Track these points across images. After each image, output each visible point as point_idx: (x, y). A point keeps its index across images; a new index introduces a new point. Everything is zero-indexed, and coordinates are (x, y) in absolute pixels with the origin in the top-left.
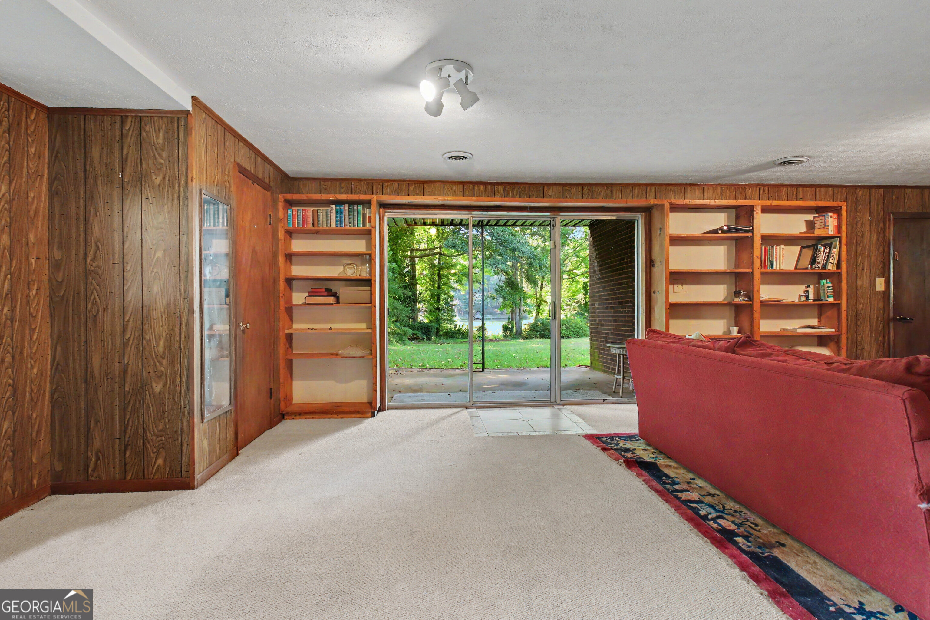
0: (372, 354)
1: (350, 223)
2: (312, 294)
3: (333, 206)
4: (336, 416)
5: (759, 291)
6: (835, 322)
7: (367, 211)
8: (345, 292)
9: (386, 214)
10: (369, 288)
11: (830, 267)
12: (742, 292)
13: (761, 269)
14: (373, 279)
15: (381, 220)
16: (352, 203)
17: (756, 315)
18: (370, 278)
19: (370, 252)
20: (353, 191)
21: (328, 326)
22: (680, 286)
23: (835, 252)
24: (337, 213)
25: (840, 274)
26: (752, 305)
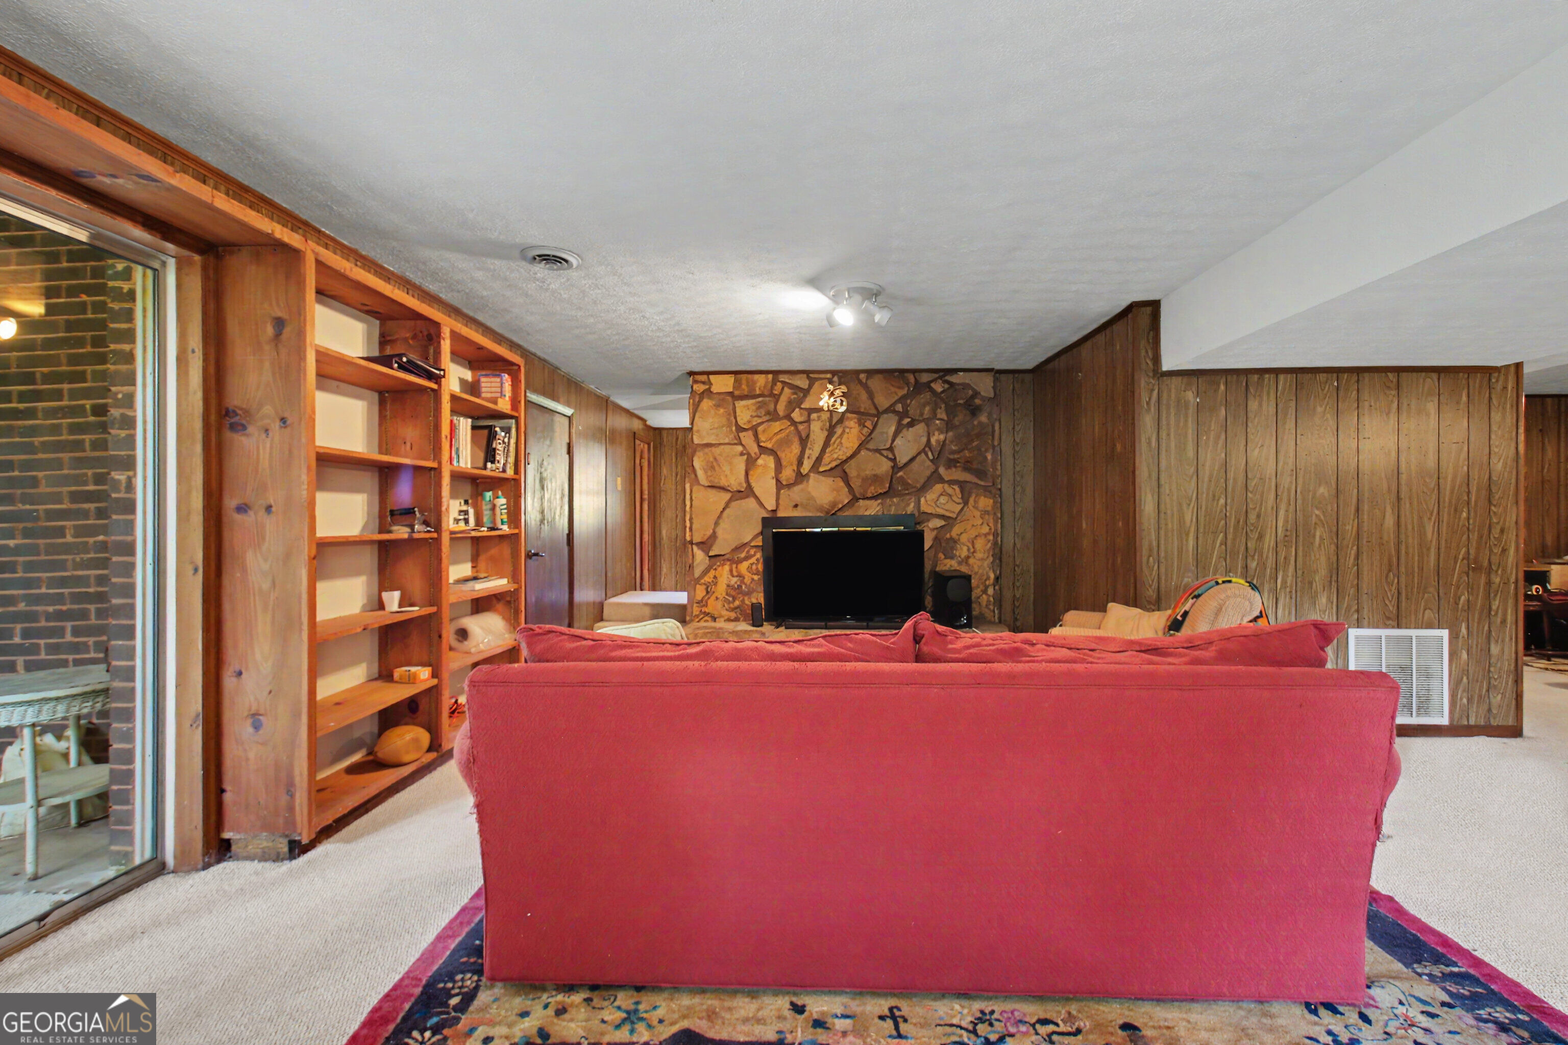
5: (447, 510)
6: (509, 568)
11: (508, 469)
12: (418, 513)
17: (445, 562)
25: (517, 482)
26: (438, 541)
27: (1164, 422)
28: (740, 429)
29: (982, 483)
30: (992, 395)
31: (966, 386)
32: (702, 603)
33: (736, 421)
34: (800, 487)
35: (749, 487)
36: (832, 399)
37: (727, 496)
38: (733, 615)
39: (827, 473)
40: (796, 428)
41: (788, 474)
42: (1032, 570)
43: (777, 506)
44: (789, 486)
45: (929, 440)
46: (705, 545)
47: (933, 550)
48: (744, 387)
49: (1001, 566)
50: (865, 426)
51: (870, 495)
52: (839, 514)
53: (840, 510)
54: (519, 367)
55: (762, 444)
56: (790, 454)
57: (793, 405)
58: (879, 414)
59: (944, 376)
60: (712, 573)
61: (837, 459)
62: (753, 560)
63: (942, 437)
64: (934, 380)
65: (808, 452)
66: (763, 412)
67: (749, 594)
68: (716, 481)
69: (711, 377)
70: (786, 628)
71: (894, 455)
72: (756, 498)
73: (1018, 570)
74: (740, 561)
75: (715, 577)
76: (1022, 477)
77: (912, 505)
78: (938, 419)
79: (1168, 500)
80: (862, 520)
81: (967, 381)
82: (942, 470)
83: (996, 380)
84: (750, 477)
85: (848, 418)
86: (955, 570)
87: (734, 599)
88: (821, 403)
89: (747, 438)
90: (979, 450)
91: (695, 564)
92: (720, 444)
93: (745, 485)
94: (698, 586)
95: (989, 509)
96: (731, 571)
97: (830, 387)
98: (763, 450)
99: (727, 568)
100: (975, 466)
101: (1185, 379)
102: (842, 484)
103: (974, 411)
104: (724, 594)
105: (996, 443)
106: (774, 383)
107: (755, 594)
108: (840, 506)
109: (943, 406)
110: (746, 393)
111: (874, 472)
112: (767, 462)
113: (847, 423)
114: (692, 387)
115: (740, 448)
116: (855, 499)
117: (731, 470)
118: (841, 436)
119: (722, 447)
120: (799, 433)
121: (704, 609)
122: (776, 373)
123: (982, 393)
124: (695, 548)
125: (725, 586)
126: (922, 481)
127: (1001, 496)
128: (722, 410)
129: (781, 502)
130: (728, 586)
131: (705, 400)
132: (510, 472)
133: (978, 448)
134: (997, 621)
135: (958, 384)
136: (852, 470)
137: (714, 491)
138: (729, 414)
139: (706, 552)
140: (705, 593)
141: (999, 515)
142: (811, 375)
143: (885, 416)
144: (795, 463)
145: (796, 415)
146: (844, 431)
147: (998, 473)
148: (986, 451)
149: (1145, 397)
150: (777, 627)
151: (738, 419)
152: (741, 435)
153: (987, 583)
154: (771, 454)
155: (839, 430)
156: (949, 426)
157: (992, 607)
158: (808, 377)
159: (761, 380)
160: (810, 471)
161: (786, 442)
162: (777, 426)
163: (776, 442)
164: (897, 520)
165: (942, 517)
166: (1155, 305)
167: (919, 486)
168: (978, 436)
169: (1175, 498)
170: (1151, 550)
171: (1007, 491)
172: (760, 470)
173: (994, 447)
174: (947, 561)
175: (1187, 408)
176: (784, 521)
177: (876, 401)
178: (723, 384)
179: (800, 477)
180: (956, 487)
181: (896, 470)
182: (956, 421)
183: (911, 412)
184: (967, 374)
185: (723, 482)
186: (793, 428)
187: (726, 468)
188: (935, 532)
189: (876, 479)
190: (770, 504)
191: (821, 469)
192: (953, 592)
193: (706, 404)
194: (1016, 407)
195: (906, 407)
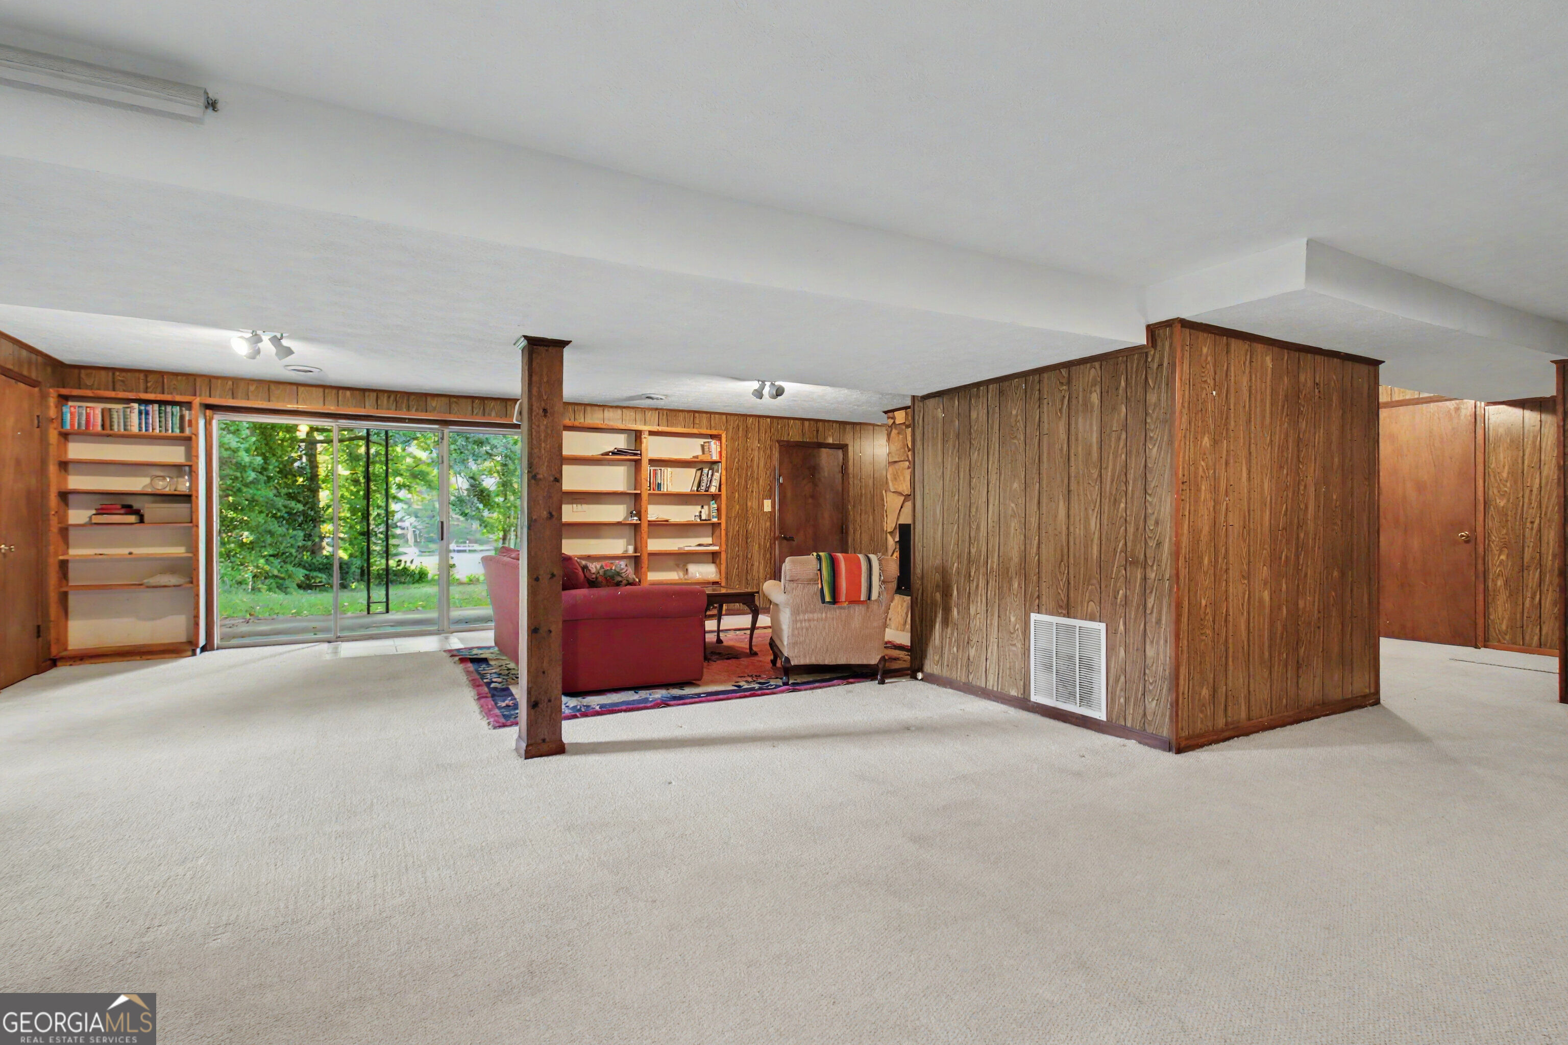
0: (192, 582)
1: (160, 427)
2: (101, 512)
3: (136, 405)
4: (139, 658)
5: (646, 511)
7: (187, 413)
8: (151, 510)
9: (215, 416)
10: (188, 505)
11: (713, 490)
12: (635, 512)
13: (650, 490)
14: (194, 494)
15: (208, 424)
16: (161, 403)
17: (645, 535)
18: (190, 493)
19: (189, 463)
20: (166, 390)
21: (126, 551)
22: (579, 506)
23: (717, 475)
24: (140, 413)
25: (721, 496)
26: (640, 525)
46: (893, 534)
54: (721, 435)
69: (895, 413)
92: (899, 461)
124: (889, 535)
131: (893, 430)
137: (896, 495)
193: (894, 433)
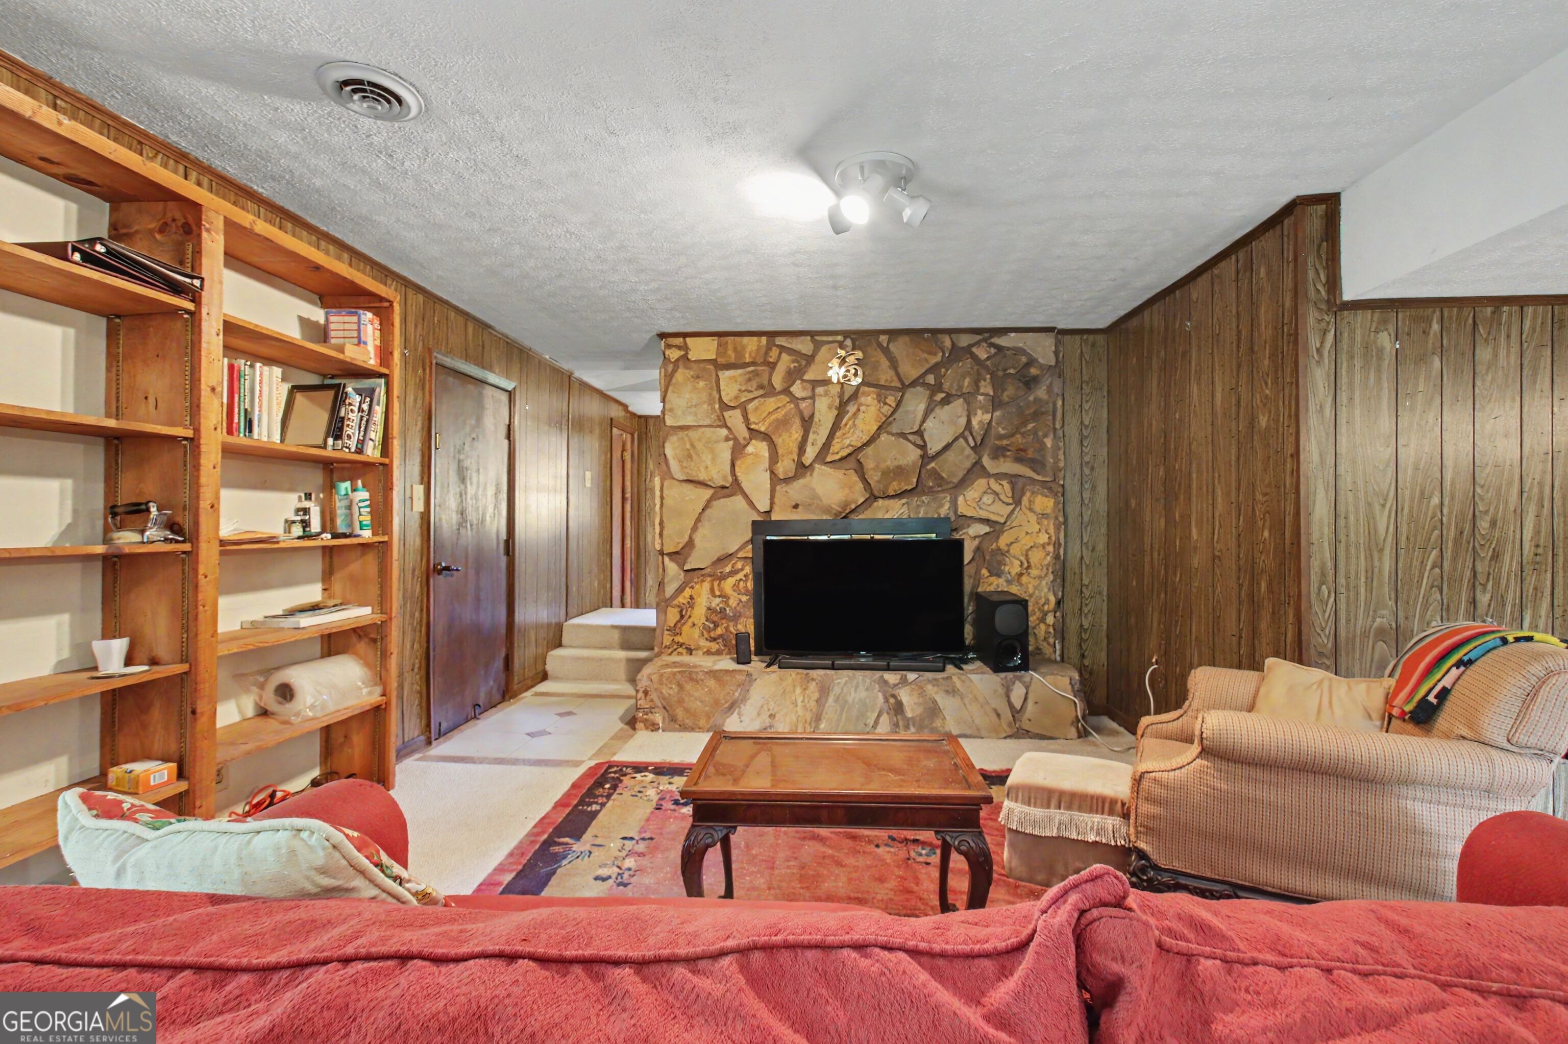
5: (214, 505)
6: (374, 591)
11: (370, 449)
12: (153, 509)
17: (207, 591)
23: (379, 411)
25: (387, 468)
26: (192, 556)
27: (1344, 380)
28: (724, 407)
29: (1039, 478)
30: (1053, 363)
31: (1019, 351)
32: (675, 630)
33: (720, 397)
34: (801, 481)
35: (736, 481)
36: (843, 369)
37: (708, 493)
38: (714, 646)
39: (839, 464)
40: (797, 406)
41: (785, 466)
42: (1105, 593)
43: (771, 508)
44: (787, 480)
45: (969, 422)
46: (678, 556)
47: (974, 564)
48: (730, 352)
49: (1063, 587)
50: (885, 404)
51: (893, 493)
52: (852, 516)
53: (852, 511)
54: (391, 303)
55: (753, 426)
56: (789, 440)
57: (793, 375)
58: (904, 387)
59: (991, 337)
60: (688, 592)
61: (850, 445)
62: (740, 576)
63: (987, 417)
64: (977, 343)
65: (811, 437)
66: (754, 384)
67: (736, 618)
68: (694, 473)
69: (688, 339)
70: (780, 667)
71: (924, 442)
72: (746, 496)
73: (1087, 593)
74: (723, 577)
75: (691, 598)
76: (1092, 469)
77: (947, 506)
78: (983, 394)
79: (1350, 499)
80: (881, 524)
81: (1021, 345)
82: (986, 461)
83: (1058, 343)
84: (737, 468)
85: (864, 393)
86: (1003, 592)
87: (716, 626)
88: (830, 373)
89: (735, 418)
90: (1035, 434)
91: (666, 580)
92: (700, 426)
93: (730, 479)
94: (669, 609)
95: (1048, 511)
96: (712, 590)
97: (842, 353)
98: (754, 433)
99: (706, 586)
100: (1030, 454)
101: (1377, 314)
102: (855, 478)
103: (1030, 383)
104: (703, 620)
105: (1058, 426)
106: (768, 349)
107: (742, 620)
108: (853, 506)
109: (988, 376)
110: (733, 360)
111: (896, 463)
112: (759, 448)
113: (862, 399)
114: (664, 354)
115: (724, 432)
116: (873, 497)
117: (714, 459)
118: (855, 414)
119: (703, 429)
120: (801, 413)
121: (678, 639)
122: (772, 335)
123: (1041, 360)
124: (666, 559)
125: (705, 609)
126: (961, 474)
127: (1063, 495)
128: (702, 384)
129: (776, 500)
130: (709, 609)
131: (680, 370)
132: (372, 452)
133: (1035, 432)
134: (1058, 658)
135: (1008, 349)
136: (869, 459)
137: (690, 486)
138: (711, 388)
139: (681, 565)
140: (678, 617)
141: (1061, 519)
142: (817, 338)
143: (912, 390)
144: (795, 450)
145: (797, 389)
146: (859, 410)
147: (1062, 464)
148: (1046, 436)
149: (1314, 342)
150: (768, 666)
151: (723, 394)
152: (726, 414)
153: (1046, 607)
154: (763, 440)
155: (852, 408)
156: (995, 403)
157: (1051, 640)
158: (813, 341)
159: (751, 345)
160: (814, 461)
161: (783, 423)
162: (771, 403)
163: (770, 425)
164: (929, 524)
165: (987, 521)
166: (1331, 201)
167: (956, 480)
168: (1036, 416)
169: (1361, 495)
170: (1323, 574)
171: (1073, 488)
172: (749, 460)
173: (1055, 429)
174: (993, 579)
175: (1380, 358)
176: (779, 526)
177: (900, 370)
178: (701, 349)
179: (802, 469)
180: (1004, 483)
181: (926, 460)
182: (1005, 397)
183: (946, 386)
184: (1019, 335)
185: (702, 476)
186: (792, 406)
187: (707, 458)
188: (977, 542)
189: (900, 472)
190: (764, 506)
191: (829, 459)
192: (1003, 620)
193: (681, 375)
194: (1085, 378)
195: (938, 379)
